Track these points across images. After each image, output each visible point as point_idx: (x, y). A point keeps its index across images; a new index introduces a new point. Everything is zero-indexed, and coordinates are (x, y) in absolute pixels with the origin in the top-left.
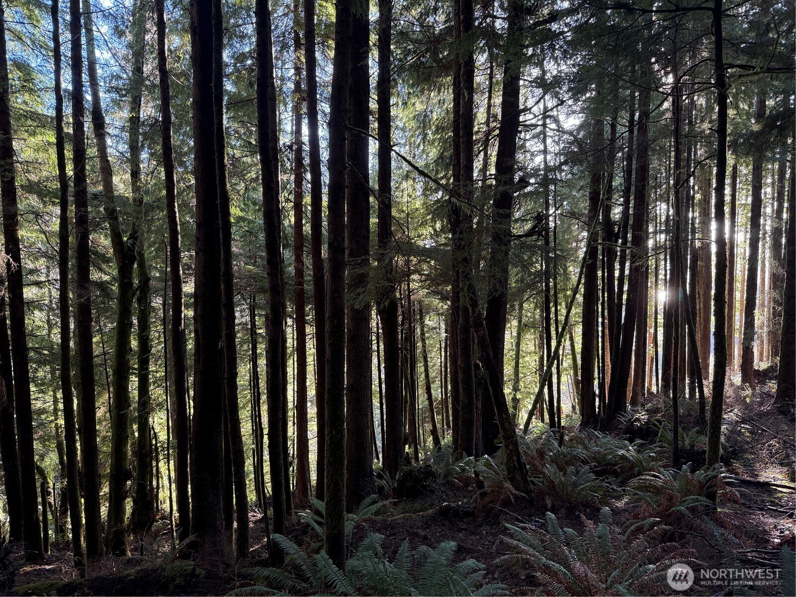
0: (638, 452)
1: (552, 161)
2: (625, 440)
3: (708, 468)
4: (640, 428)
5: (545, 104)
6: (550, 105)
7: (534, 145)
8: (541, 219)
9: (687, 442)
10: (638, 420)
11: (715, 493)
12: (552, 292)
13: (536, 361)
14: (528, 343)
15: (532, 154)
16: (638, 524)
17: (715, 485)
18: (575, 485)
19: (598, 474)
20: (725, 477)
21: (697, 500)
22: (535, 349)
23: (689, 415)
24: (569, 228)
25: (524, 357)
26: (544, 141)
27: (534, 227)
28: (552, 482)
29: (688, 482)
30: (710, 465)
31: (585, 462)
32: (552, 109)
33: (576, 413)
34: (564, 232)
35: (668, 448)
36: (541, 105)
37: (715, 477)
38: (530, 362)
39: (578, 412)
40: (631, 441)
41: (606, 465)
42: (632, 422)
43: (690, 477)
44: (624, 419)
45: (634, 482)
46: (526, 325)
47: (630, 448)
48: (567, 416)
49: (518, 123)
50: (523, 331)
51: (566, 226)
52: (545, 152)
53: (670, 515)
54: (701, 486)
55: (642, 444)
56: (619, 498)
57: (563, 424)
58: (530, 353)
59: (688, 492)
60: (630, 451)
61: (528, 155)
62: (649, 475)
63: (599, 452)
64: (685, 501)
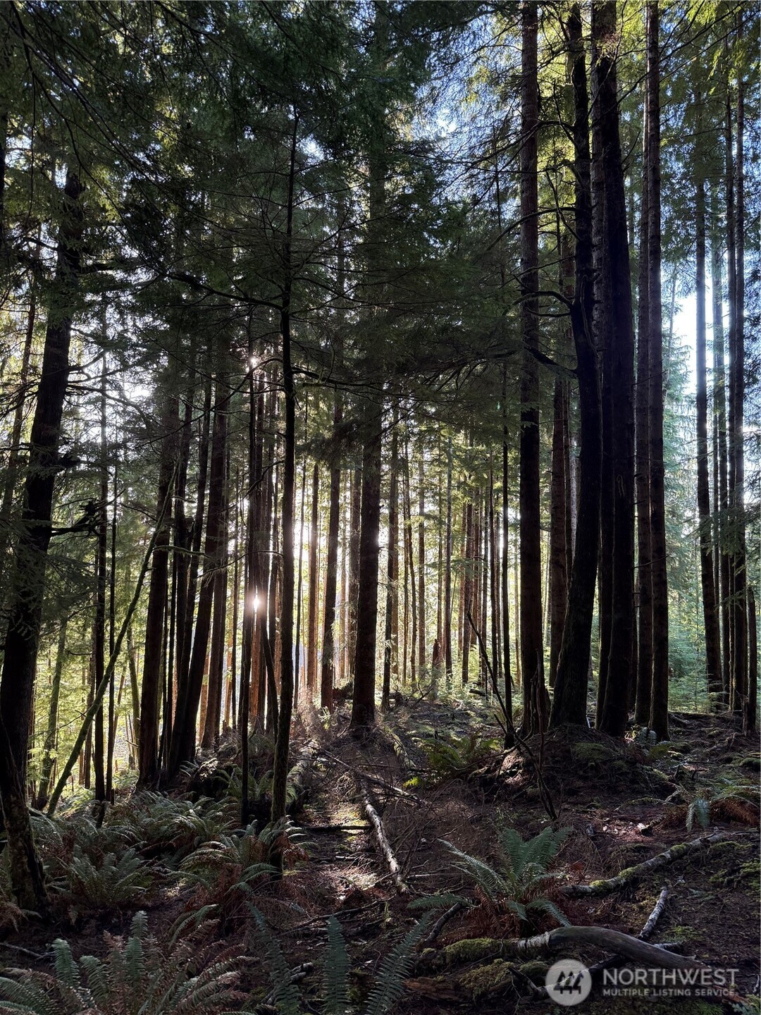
0: (200, 815)
1: (114, 435)
2: (188, 799)
3: (273, 825)
4: (207, 781)
5: (105, 365)
6: (112, 367)
7: (89, 413)
8: (95, 509)
9: (258, 791)
10: (205, 769)
11: (280, 854)
12: (108, 606)
13: (83, 701)
14: (73, 675)
15: (87, 424)
16: (189, 919)
17: (281, 845)
18: (114, 878)
19: (147, 855)
20: (290, 833)
21: (259, 869)
22: (83, 683)
23: (264, 754)
24: (132, 522)
25: (66, 696)
26: (103, 409)
27: (84, 519)
28: (81, 883)
29: (252, 847)
30: (276, 820)
31: (131, 842)
32: (114, 373)
33: (133, 768)
34: (127, 528)
35: (237, 803)
36: (100, 365)
37: (280, 834)
38: (76, 701)
39: (137, 765)
40: (194, 799)
41: (159, 840)
42: (199, 774)
43: (253, 840)
44: (189, 769)
45: (190, 859)
46: (69, 652)
47: (191, 811)
48: (123, 773)
49: (65, 384)
50: (65, 661)
51: (129, 519)
52: (103, 423)
53: (230, 895)
54: (265, 847)
55: (207, 802)
56: (171, 884)
57: (114, 786)
58: (75, 690)
59: (252, 860)
60: (189, 816)
61: (82, 425)
62: (209, 846)
63: (151, 824)
64: (247, 872)
